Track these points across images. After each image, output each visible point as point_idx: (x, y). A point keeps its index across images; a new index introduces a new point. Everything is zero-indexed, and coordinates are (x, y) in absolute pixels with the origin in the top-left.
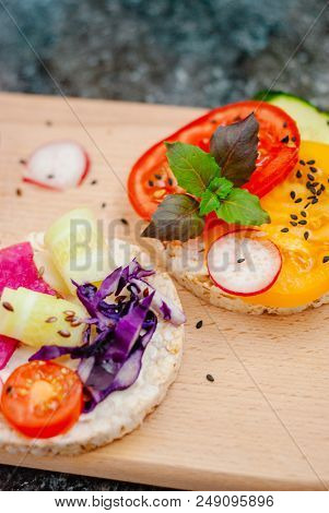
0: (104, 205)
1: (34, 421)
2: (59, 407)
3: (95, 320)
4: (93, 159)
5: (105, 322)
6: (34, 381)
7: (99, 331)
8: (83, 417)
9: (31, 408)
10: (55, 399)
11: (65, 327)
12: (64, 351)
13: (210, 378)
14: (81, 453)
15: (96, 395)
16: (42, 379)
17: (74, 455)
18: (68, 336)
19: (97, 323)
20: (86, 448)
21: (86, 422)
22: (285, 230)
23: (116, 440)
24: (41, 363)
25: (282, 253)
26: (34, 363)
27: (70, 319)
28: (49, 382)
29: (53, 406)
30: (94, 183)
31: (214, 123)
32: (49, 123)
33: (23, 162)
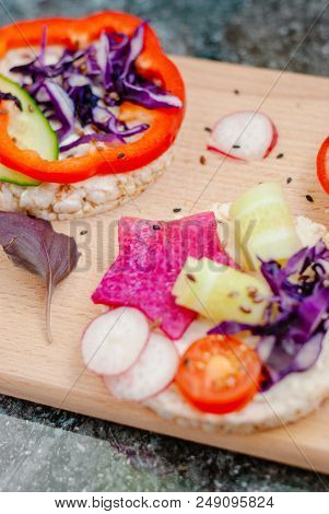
0: (289, 181)
1: (210, 397)
2: (237, 384)
3: (277, 299)
4: (281, 132)
5: (288, 301)
6: (212, 354)
7: (280, 310)
8: (259, 397)
9: (208, 383)
10: (234, 376)
11: (247, 303)
12: (245, 327)
14: (253, 433)
15: (274, 375)
16: (220, 354)
17: (246, 435)
18: (248, 312)
19: (279, 302)
20: (259, 428)
21: (261, 402)
23: (291, 423)
24: (220, 337)
26: (212, 337)
27: (253, 295)
28: (228, 358)
29: (231, 382)
30: (280, 156)
32: (237, 92)
33: (208, 130)
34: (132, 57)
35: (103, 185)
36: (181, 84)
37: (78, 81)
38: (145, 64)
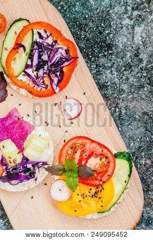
0: (67, 132)
13: (32, 197)
18: (10, 163)
22: (78, 195)
25: (71, 198)
31: (102, 151)
32: (84, 93)
33: (66, 97)
34: (62, 66)
35: (24, 92)
36: (65, 86)
37: (45, 57)
38: (64, 70)
